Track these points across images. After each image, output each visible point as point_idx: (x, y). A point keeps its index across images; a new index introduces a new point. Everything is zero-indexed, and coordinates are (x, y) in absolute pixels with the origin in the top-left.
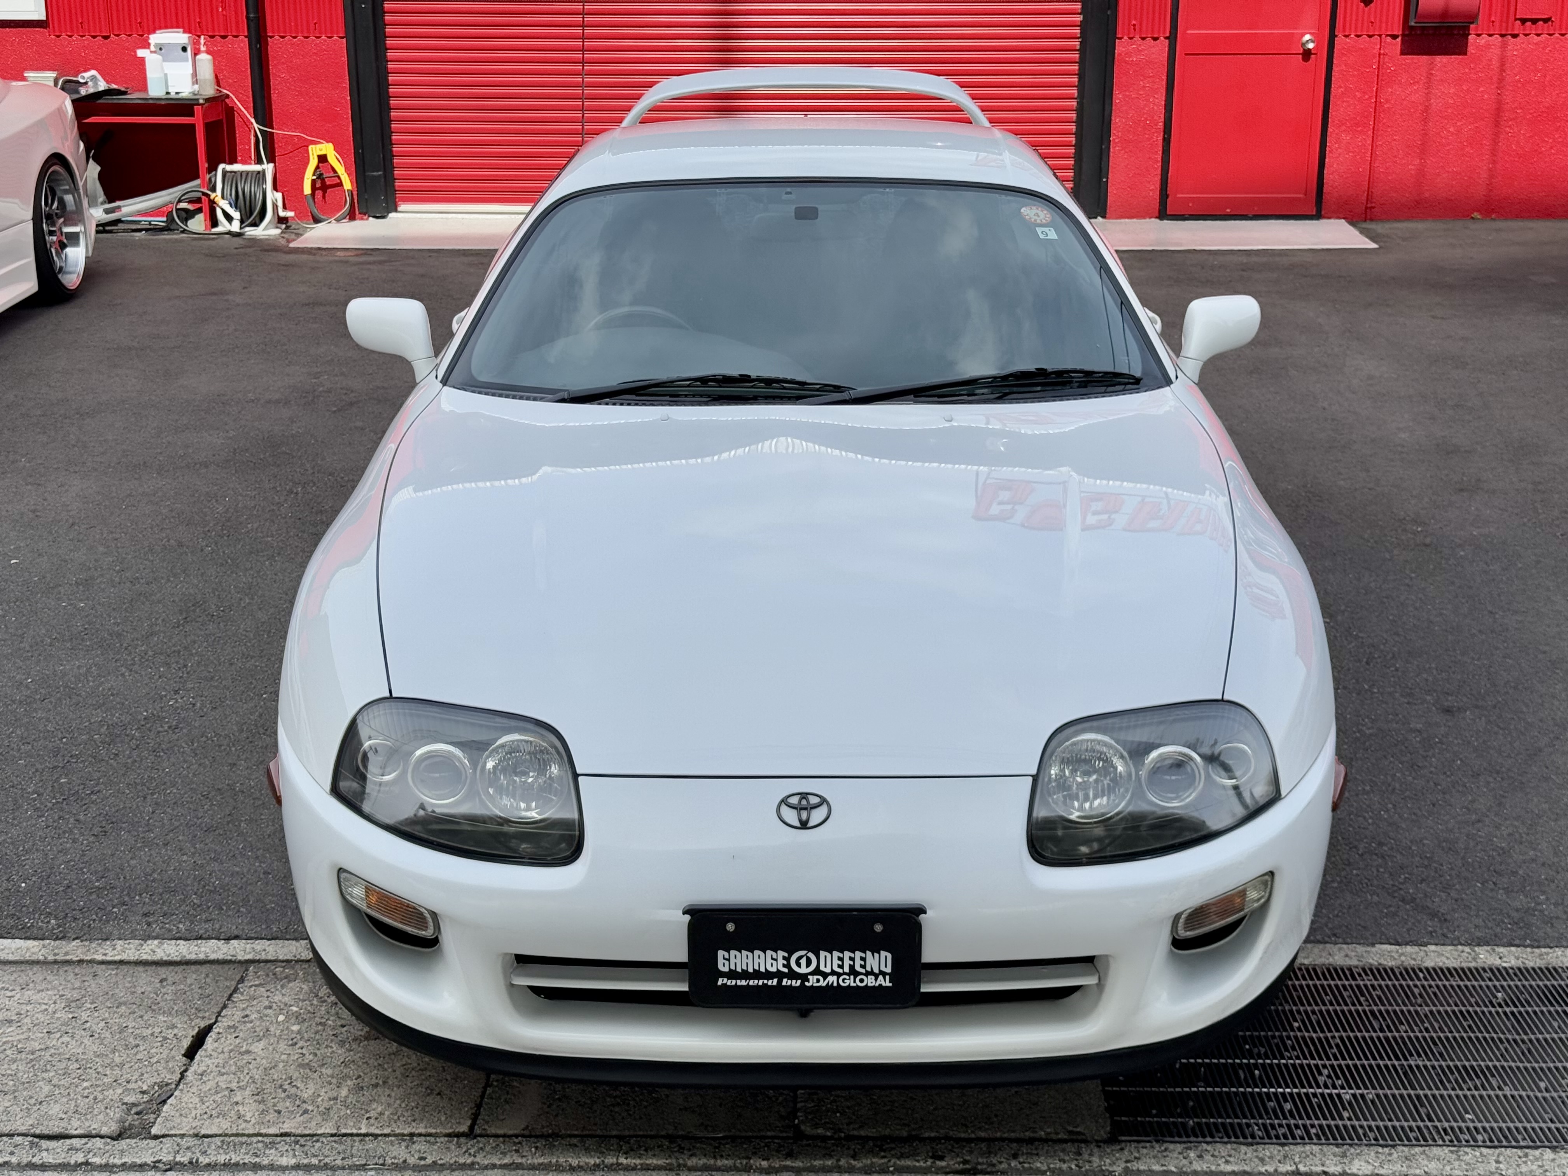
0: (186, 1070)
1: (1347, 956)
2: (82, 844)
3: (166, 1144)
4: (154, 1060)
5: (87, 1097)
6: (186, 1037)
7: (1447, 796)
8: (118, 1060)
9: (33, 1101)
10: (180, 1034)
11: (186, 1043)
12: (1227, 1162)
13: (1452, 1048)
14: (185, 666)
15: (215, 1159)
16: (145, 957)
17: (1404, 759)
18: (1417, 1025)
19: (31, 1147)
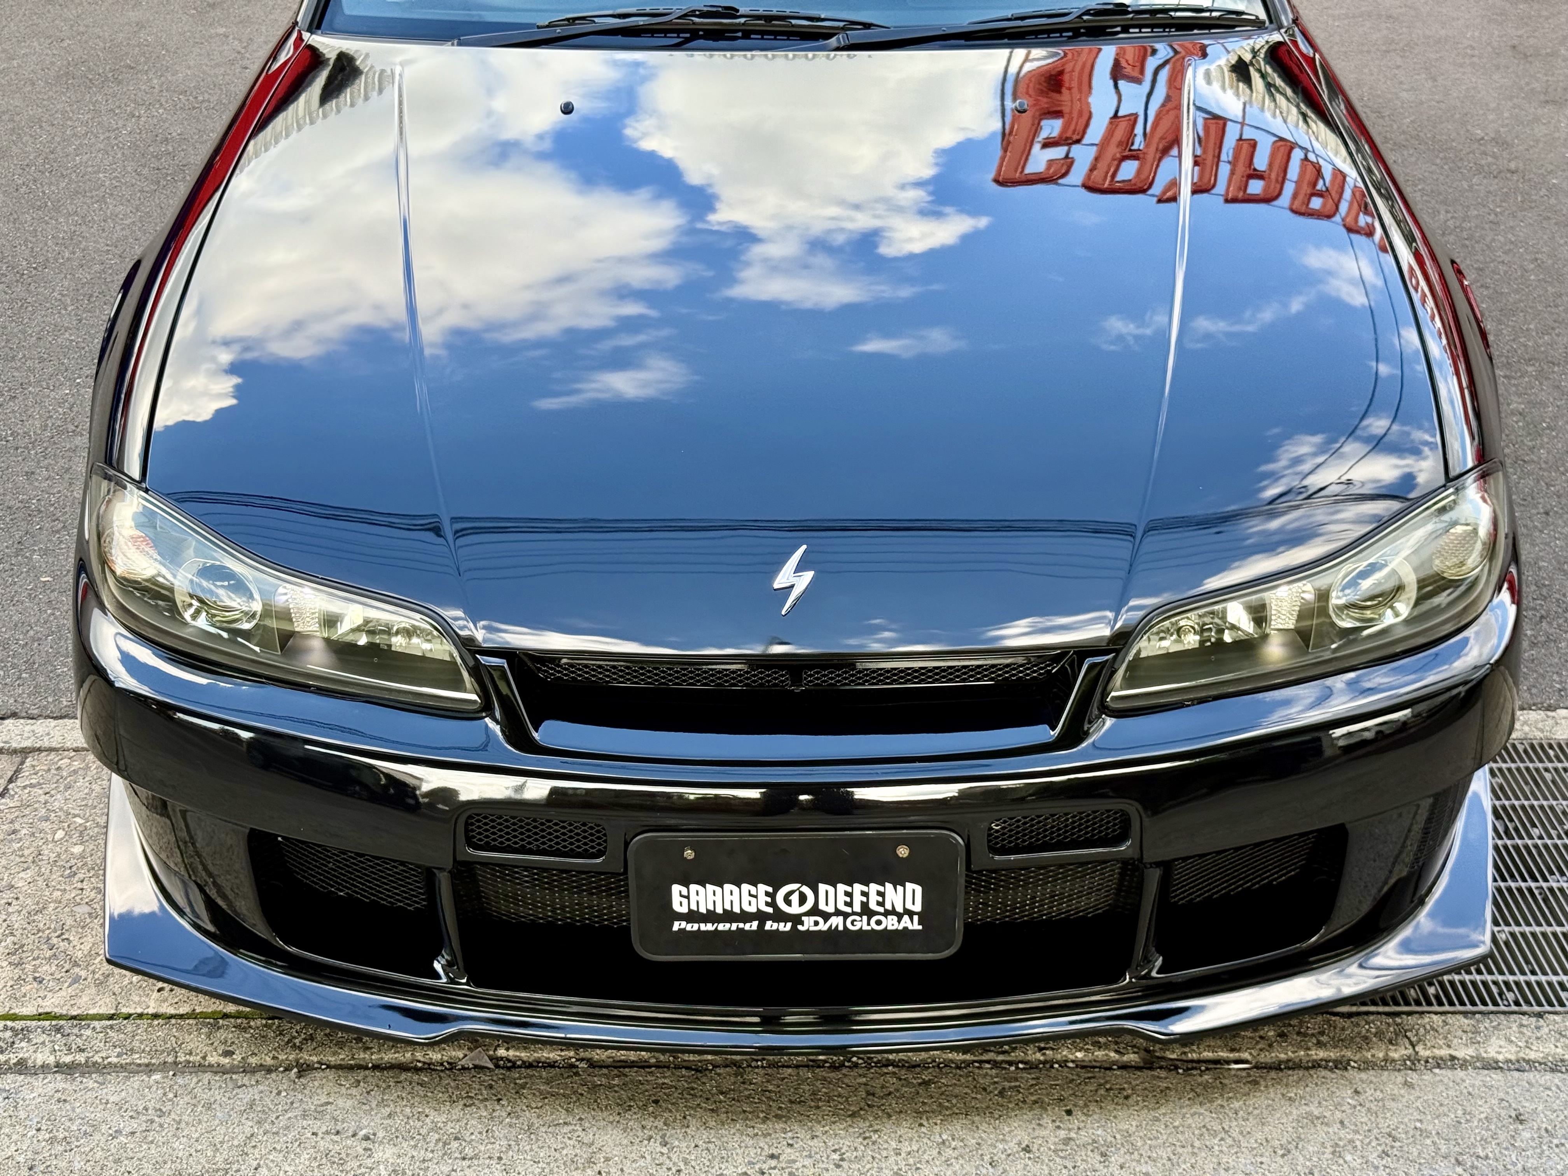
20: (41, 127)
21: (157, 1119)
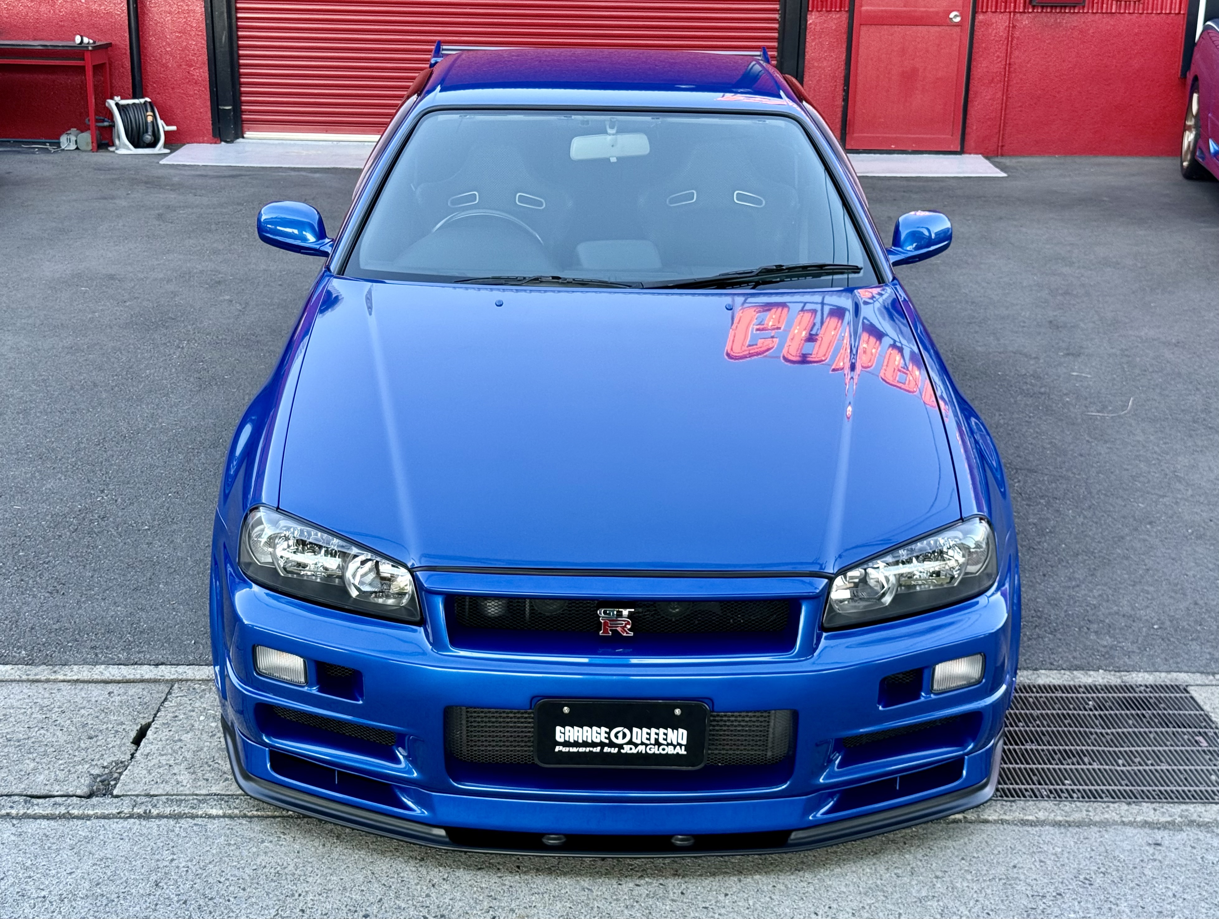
0: (135, 752)
2: (40, 598)
3: (125, 801)
4: (110, 746)
5: (63, 770)
6: (132, 730)
8: (83, 746)
9: (23, 773)
10: (127, 728)
11: (133, 734)
13: (1056, 737)
15: (162, 810)
16: (95, 677)
18: (1031, 723)
19: (26, 803)
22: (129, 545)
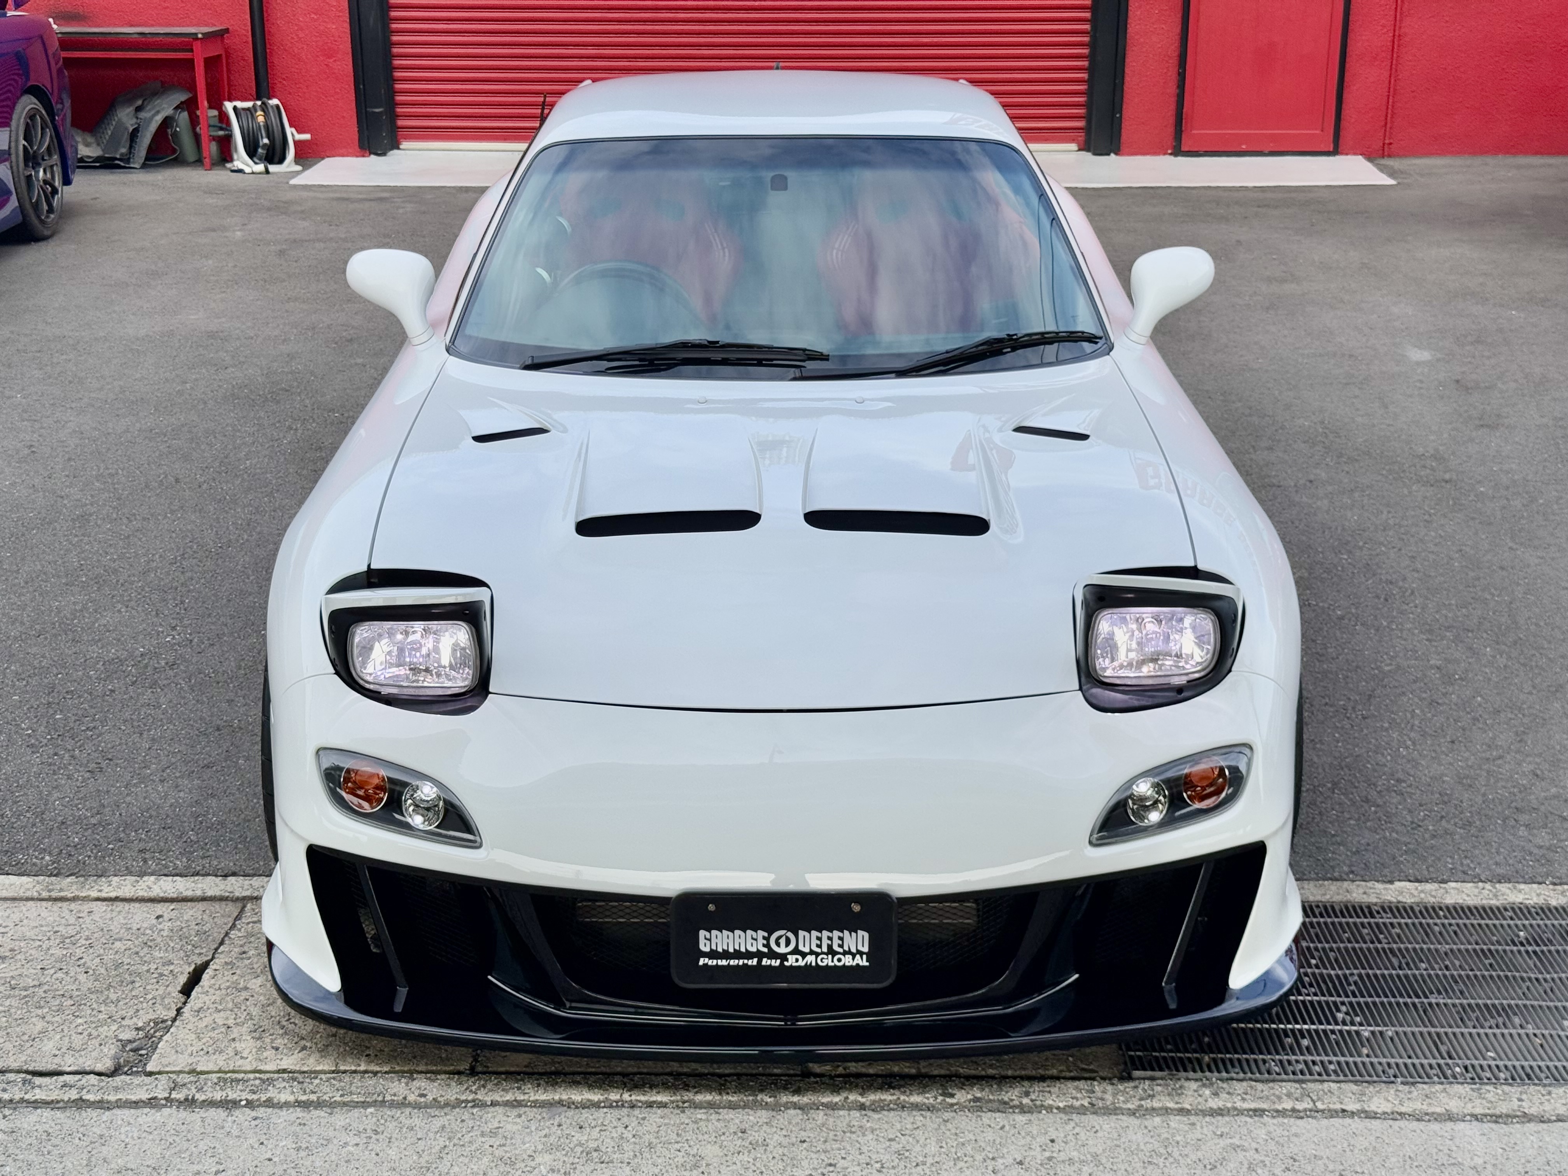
0: (181, 1008)
1: (1365, 893)
2: (78, 780)
3: (160, 1081)
4: (150, 996)
5: (81, 1034)
6: (182, 973)
7: (1468, 733)
8: (113, 997)
9: (26, 1038)
10: (176, 971)
11: (183, 979)
12: (1243, 1099)
13: (1473, 985)
14: (182, 602)
15: (211, 1095)
16: (141, 894)
17: (1424, 695)
18: (1437, 963)
19: (24, 1084)
20: (215, 437)
21: (374, 1136)
22: (202, 703)
